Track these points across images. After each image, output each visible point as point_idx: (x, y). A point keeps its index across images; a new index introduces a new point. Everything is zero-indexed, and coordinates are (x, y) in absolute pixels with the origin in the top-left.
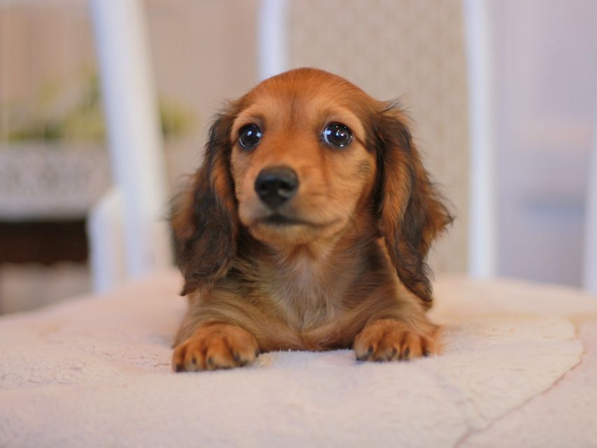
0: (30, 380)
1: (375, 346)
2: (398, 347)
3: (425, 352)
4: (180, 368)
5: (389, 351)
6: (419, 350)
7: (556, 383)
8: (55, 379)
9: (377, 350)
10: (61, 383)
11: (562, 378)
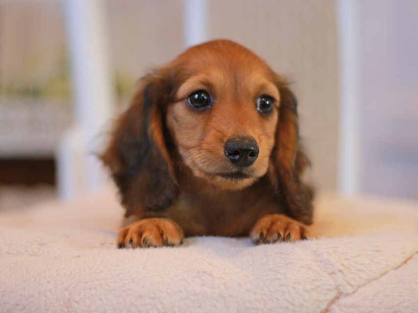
0: (8, 253)
1: (265, 233)
2: (282, 233)
3: (303, 237)
4: (121, 245)
5: (275, 236)
6: (298, 236)
7: (405, 262)
8: (27, 251)
9: (267, 235)
10: (31, 255)
11: (410, 258)
